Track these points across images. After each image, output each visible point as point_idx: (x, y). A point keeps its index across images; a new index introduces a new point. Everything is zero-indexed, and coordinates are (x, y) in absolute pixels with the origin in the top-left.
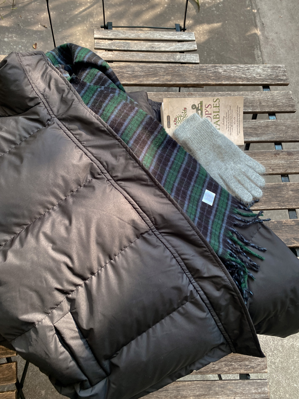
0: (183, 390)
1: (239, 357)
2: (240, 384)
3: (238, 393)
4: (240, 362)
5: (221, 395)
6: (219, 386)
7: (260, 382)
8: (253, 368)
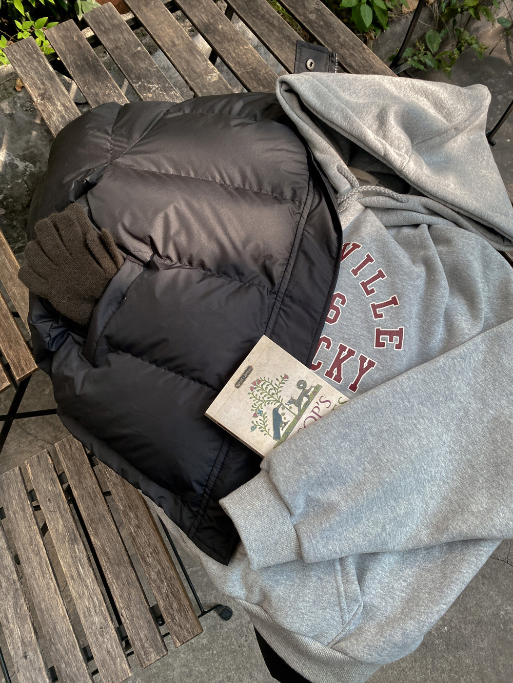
0: (103, 527)
1: (178, 589)
2: (143, 608)
3: (130, 610)
4: (172, 593)
5: (118, 585)
6: (128, 576)
7: (158, 640)
8: (173, 619)
